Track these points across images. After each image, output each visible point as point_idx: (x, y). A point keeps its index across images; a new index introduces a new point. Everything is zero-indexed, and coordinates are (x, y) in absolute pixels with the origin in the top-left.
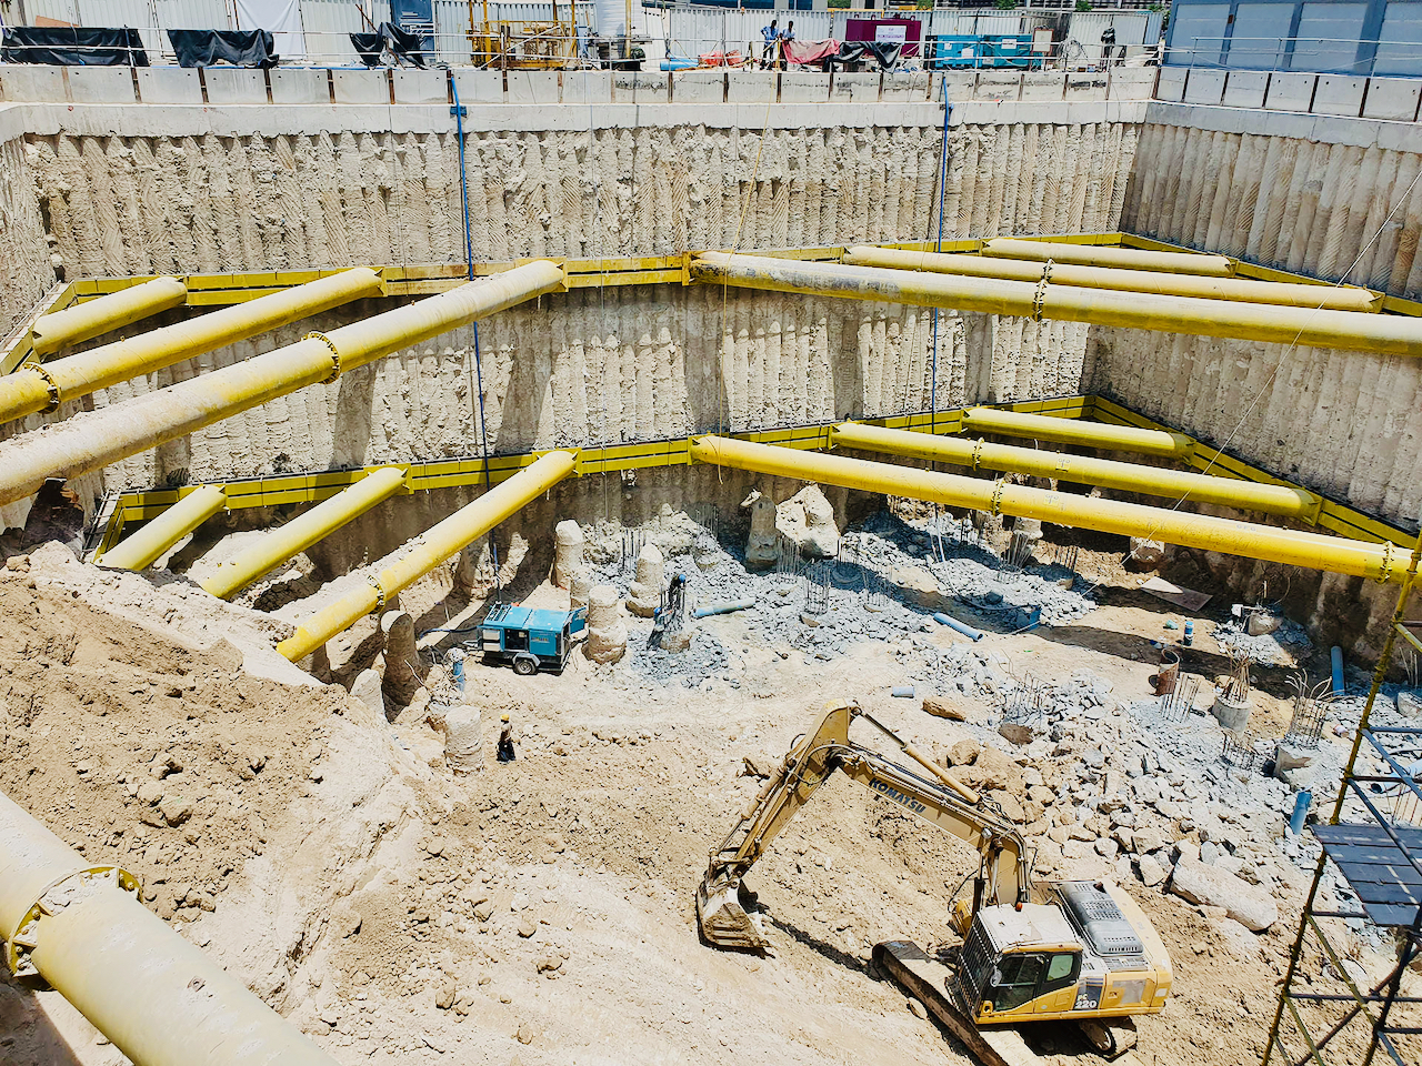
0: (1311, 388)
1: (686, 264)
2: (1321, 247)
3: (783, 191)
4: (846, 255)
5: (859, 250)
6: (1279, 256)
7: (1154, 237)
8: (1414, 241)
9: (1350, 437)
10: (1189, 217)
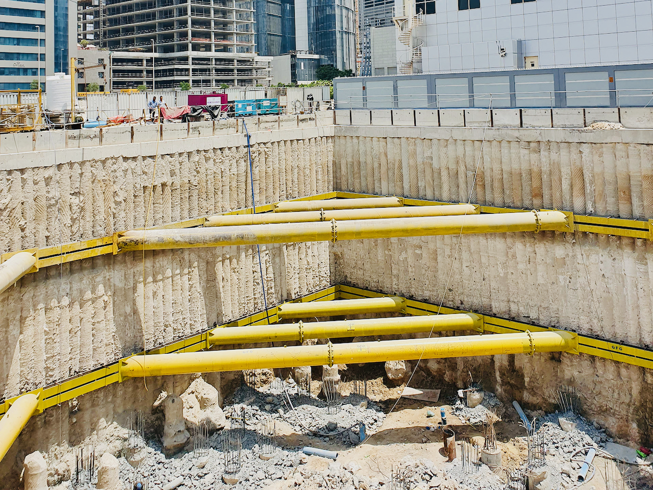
0: (457, 258)
1: (115, 241)
2: (441, 187)
3: (168, 190)
4: (207, 222)
5: (213, 218)
6: (421, 193)
7: (354, 191)
8: (483, 179)
9: (484, 279)
10: (370, 179)
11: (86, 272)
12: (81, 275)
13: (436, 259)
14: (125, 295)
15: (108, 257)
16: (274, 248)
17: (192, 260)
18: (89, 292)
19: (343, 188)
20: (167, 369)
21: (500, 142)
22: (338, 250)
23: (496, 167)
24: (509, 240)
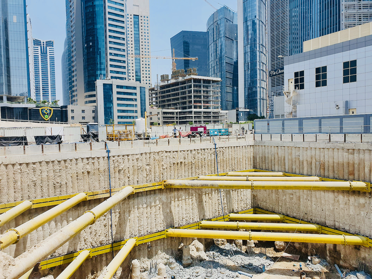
0: (310, 200)
1: (163, 184)
2: (303, 169)
3: (183, 164)
4: (198, 178)
6: (294, 171)
7: (262, 169)
8: (324, 165)
9: (322, 210)
10: (270, 164)
11: (152, 195)
12: (150, 196)
13: (300, 200)
14: (167, 205)
15: (160, 190)
16: (227, 191)
17: (193, 193)
18: (154, 203)
19: (258, 167)
20: (183, 235)
21: (333, 149)
22: (255, 194)
23: (331, 161)
24: (336, 194)
